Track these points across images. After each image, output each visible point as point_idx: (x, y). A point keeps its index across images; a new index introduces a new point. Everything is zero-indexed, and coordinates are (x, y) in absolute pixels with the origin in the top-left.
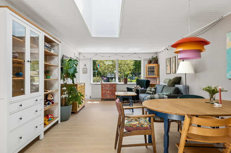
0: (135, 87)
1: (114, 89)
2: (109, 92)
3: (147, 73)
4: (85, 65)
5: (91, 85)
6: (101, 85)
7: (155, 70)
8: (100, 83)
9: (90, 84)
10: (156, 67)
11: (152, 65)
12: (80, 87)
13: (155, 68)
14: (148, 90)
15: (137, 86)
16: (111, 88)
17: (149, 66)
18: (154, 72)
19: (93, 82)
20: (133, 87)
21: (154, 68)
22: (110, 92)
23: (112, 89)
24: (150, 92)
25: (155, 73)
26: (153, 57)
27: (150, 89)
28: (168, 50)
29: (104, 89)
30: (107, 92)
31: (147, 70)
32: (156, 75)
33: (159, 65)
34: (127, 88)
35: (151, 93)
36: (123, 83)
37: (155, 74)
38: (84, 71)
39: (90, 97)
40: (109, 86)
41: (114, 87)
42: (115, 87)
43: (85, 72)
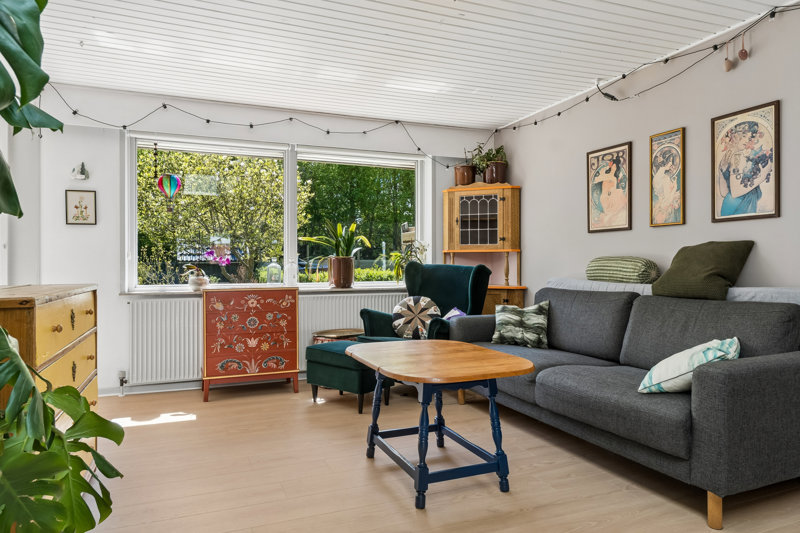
0: (409, 308)
1: (283, 323)
2: (253, 343)
3: (457, 230)
4: (83, 171)
5: (125, 299)
6: (201, 301)
7: (499, 213)
8: (188, 288)
9: (122, 294)
10: (503, 199)
11: (479, 189)
12: (58, 329)
13: (500, 204)
14: (507, 323)
15: (416, 302)
16: (269, 316)
17: (465, 194)
18: (494, 223)
19: (144, 282)
20: (397, 309)
21: (494, 205)
22: (260, 343)
23: (275, 319)
24: (519, 334)
25: (499, 228)
26: (480, 148)
27: (517, 318)
28: (613, 98)
29: (220, 326)
30: (245, 343)
31: (457, 214)
32: (503, 239)
33: (520, 190)
34: (365, 314)
35: (530, 336)
36: (328, 286)
37: (499, 235)
38: (72, 212)
39: (123, 382)
40: (253, 303)
41: (285, 310)
42: (292, 310)
43: (81, 214)
